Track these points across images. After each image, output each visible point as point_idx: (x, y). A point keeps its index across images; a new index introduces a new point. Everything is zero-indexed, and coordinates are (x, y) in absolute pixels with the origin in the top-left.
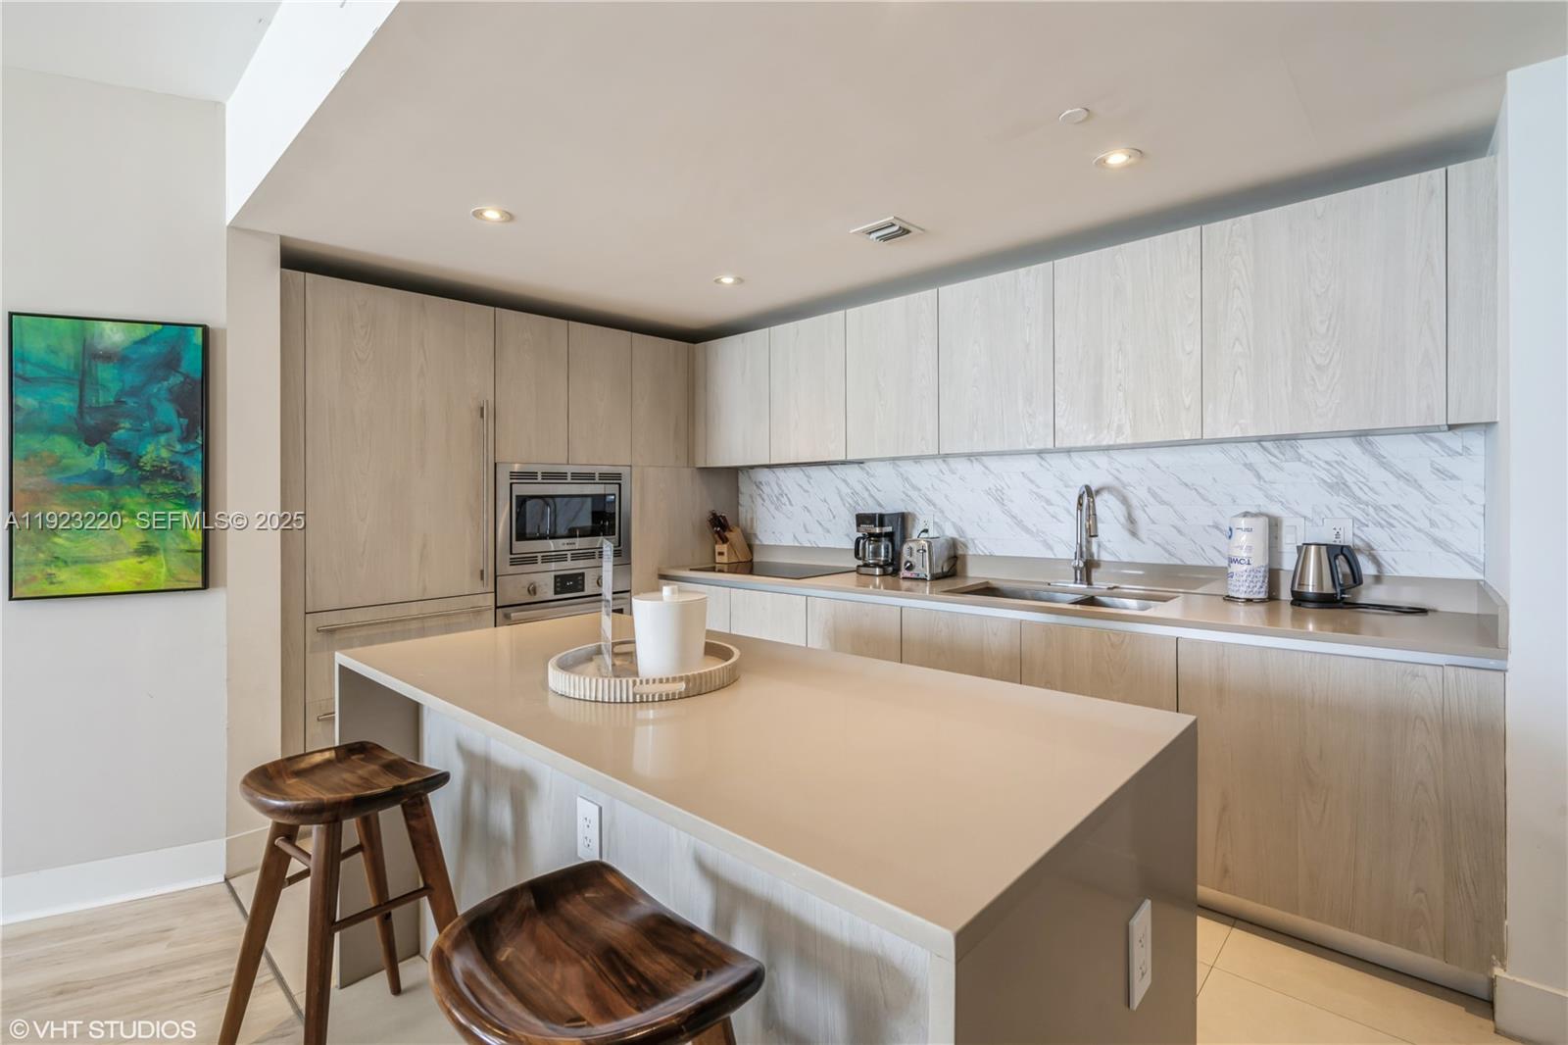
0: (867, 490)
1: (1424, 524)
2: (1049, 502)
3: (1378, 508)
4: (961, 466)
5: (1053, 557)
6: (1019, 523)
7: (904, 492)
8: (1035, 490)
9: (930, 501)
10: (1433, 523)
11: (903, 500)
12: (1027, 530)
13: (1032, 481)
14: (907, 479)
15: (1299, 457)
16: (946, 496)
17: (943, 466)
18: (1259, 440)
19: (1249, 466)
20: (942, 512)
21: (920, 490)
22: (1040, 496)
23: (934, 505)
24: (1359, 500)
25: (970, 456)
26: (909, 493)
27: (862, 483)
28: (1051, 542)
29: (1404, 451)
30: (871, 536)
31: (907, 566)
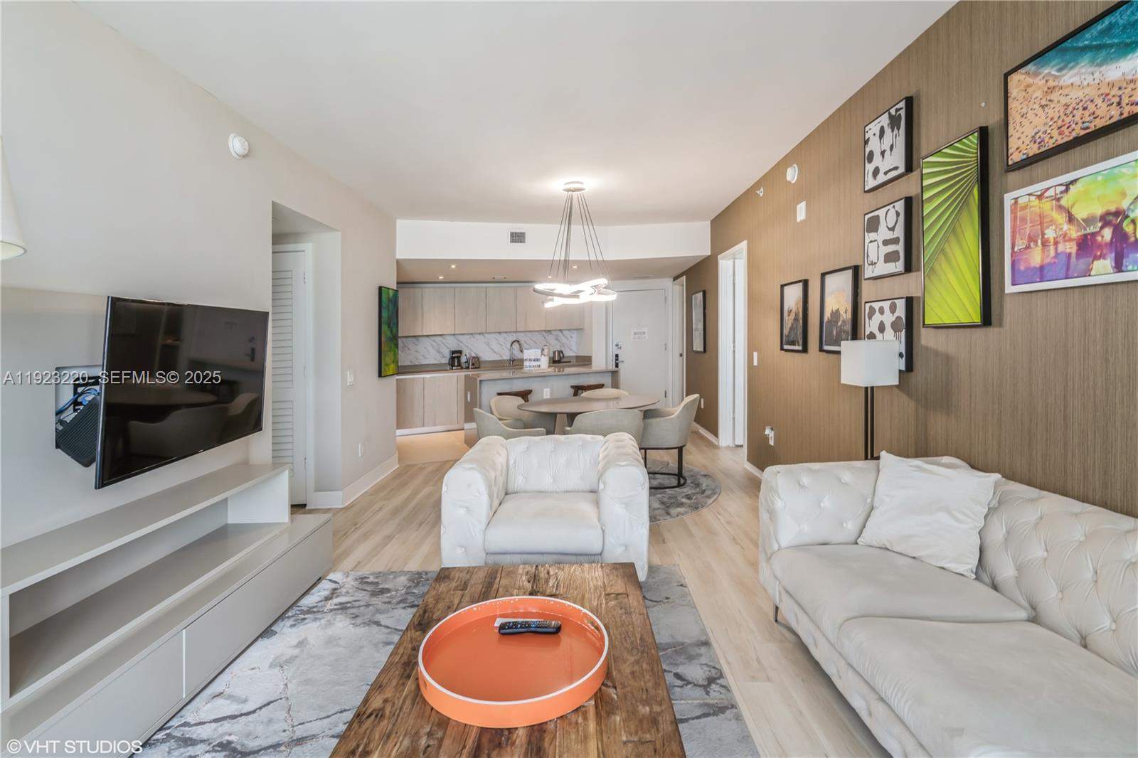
2: (501, 345)
3: (565, 344)
5: (502, 358)
6: (494, 351)
7: (457, 344)
8: (498, 342)
9: (466, 346)
10: (570, 346)
12: (495, 353)
13: (497, 340)
15: (552, 334)
16: (472, 345)
17: (471, 336)
19: (543, 336)
20: (471, 349)
21: (464, 343)
22: (499, 344)
23: (468, 347)
24: (560, 342)
26: (459, 344)
27: (441, 341)
28: (502, 355)
29: (566, 333)
30: (455, 357)
31: (473, 364)
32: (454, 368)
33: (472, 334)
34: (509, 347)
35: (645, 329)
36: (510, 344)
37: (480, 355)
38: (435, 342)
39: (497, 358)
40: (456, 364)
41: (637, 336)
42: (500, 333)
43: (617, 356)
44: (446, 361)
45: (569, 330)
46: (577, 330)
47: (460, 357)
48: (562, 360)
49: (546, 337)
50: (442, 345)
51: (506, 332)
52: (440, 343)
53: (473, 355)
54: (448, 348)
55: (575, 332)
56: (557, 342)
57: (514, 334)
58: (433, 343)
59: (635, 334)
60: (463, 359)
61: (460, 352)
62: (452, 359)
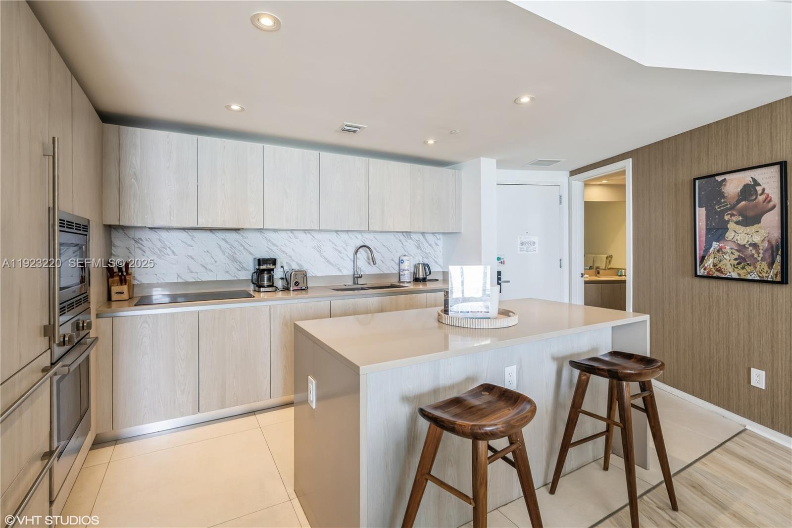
0: (242, 245)
1: (433, 258)
2: (340, 252)
3: (426, 253)
4: (301, 235)
5: (341, 274)
6: (328, 261)
7: (267, 247)
8: (334, 246)
9: (283, 252)
10: (435, 258)
11: (267, 251)
12: (331, 264)
13: (334, 244)
14: (270, 241)
15: (411, 239)
16: (293, 249)
17: (291, 235)
18: (403, 232)
19: (400, 241)
20: (291, 257)
21: (277, 246)
22: (337, 250)
23: (286, 254)
24: (423, 251)
25: (305, 231)
26: (271, 248)
27: (238, 241)
28: (341, 268)
29: (430, 237)
30: (264, 270)
31: (297, 284)
32: (262, 289)
33: (292, 231)
34: (351, 255)
35: (535, 239)
36: (353, 250)
37: (306, 267)
38: (227, 242)
39: (335, 273)
40: (266, 283)
41: (525, 247)
42: (337, 231)
43: (499, 273)
44: (247, 274)
45: (433, 233)
46: (444, 233)
47: (272, 270)
48: (429, 278)
49: (403, 241)
50: (241, 248)
51: (347, 231)
52: (236, 244)
53: (295, 267)
54: (251, 254)
55: (441, 236)
56: (419, 251)
57: (359, 236)
58: (223, 243)
59: (522, 244)
60: (278, 273)
61: (274, 262)
62: (260, 272)
